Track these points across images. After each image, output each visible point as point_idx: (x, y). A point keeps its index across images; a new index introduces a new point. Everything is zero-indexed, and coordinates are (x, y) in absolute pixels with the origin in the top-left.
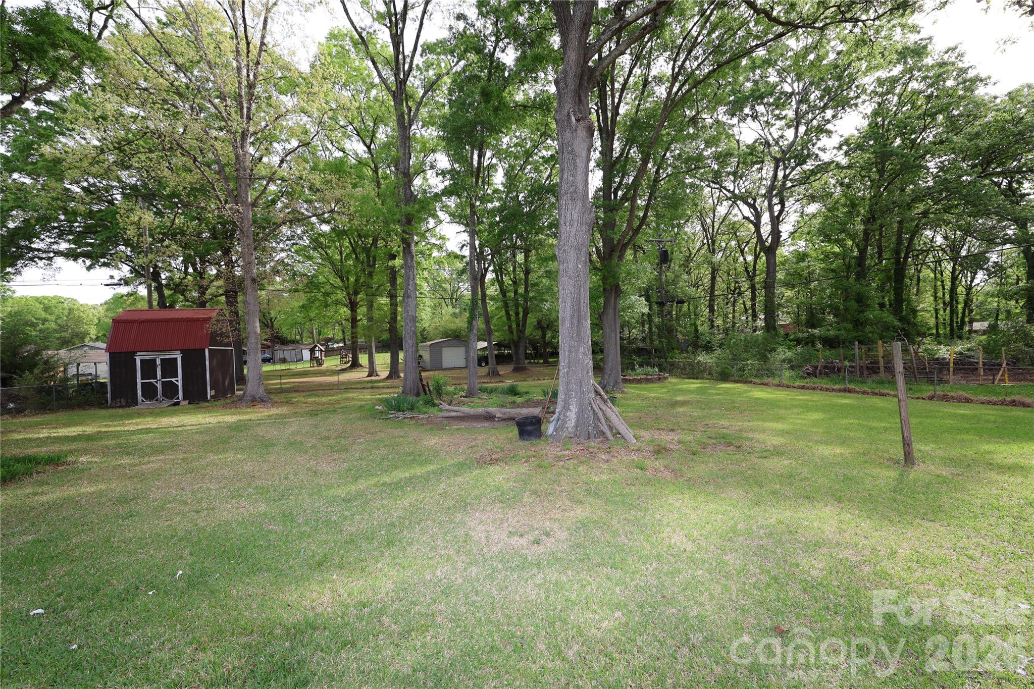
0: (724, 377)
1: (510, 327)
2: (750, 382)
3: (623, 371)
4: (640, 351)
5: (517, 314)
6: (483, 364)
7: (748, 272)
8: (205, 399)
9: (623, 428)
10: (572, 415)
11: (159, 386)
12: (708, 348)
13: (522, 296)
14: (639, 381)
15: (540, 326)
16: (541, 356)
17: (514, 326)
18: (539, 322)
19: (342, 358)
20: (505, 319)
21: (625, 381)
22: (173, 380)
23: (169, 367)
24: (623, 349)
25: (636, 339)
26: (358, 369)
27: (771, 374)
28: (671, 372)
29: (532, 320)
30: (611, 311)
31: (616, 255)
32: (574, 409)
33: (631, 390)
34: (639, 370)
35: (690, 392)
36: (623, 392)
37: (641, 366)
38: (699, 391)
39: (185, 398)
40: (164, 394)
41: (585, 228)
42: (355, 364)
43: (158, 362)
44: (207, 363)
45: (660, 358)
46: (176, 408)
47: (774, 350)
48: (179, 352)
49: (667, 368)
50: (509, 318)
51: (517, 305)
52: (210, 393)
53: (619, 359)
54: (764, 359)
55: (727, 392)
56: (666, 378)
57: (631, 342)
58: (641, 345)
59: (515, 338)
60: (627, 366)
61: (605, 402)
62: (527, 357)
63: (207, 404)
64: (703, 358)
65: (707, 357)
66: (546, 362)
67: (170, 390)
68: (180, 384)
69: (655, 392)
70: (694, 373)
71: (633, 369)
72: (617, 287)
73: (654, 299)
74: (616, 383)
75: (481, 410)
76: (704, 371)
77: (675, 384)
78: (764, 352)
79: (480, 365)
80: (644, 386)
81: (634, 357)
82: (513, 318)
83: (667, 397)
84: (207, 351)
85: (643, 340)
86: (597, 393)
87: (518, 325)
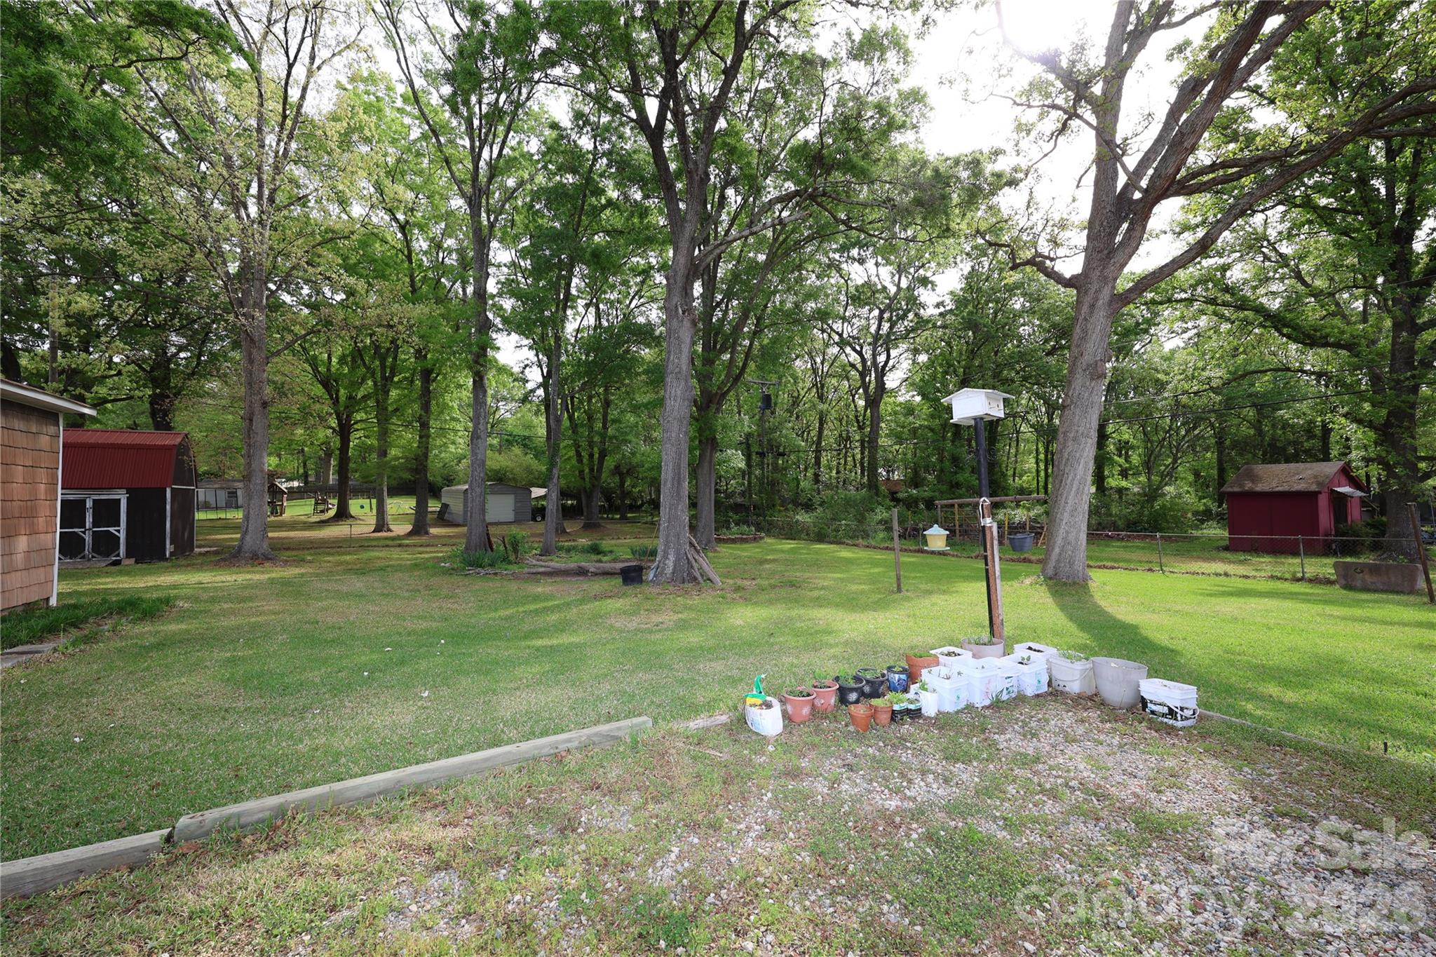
0: (821, 538)
1: (581, 472)
2: (843, 543)
3: (717, 529)
4: (737, 508)
5: (591, 456)
6: (539, 519)
7: (858, 421)
8: (161, 557)
9: (712, 575)
10: (670, 564)
11: (88, 538)
12: (808, 507)
13: (598, 433)
14: (734, 541)
15: (617, 470)
16: (617, 509)
17: (587, 470)
18: (617, 467)
19: (316, 504)
20: (574, 461)
21: (719, 541)
22: (111, 529)
23: (107, 512)
24: (718, 504)
25: (733, 493)
26: (349, 522)
27: (866, 535)
28: (769, 533)
29: (610, 462)
30: (706, 465)
31: (713, 407)
32: (672, 558)
33: (724, 550)
34: (735, 529)
35: (783, 551)
36: (715, 551)
37: (737, 524)
38: (792, 551)
39: (128, 555)
40: (96, 549)
41: (686, 403)
42: (343, 514)
43: (89, 504)
44: (168, 507)
45: (758, 515)
46: (117, 568)
47: (873, 510)
48: (124, 491)
49: (767, 528)
50: (580, 461)
51: (591, 444)
52: (169, 548)
53: (713, 516)
54: (861, 519)
55: (817, 552)
56: (762, 538)
57: (728, 496)
58: (739, 500)
59: (588, 485)
60: (722, 524)
61: (698, 552)
62: (602, 510)
63: (166, 564)
64: (802, 517)
65: (806, 516)
66: (623, 518)
67: (106, 545)
68: (122, 536)
69: (748, 551)
70: (791, 532)
71: (728, 528)
72: (714, 439)
73: (755, 448)
74: (709, 542)
75: (572, 565)
76: (802, 531)
77: (772, 544)
78: (861, 511)
79: (534, 519)
80: (738, 546)
81: (731, 514)
82: (585, 461)
83: (760, 556)
84: (168, 491)
85: (743, 494)
86: (691, 544)
87: (592, 470)
